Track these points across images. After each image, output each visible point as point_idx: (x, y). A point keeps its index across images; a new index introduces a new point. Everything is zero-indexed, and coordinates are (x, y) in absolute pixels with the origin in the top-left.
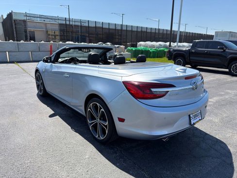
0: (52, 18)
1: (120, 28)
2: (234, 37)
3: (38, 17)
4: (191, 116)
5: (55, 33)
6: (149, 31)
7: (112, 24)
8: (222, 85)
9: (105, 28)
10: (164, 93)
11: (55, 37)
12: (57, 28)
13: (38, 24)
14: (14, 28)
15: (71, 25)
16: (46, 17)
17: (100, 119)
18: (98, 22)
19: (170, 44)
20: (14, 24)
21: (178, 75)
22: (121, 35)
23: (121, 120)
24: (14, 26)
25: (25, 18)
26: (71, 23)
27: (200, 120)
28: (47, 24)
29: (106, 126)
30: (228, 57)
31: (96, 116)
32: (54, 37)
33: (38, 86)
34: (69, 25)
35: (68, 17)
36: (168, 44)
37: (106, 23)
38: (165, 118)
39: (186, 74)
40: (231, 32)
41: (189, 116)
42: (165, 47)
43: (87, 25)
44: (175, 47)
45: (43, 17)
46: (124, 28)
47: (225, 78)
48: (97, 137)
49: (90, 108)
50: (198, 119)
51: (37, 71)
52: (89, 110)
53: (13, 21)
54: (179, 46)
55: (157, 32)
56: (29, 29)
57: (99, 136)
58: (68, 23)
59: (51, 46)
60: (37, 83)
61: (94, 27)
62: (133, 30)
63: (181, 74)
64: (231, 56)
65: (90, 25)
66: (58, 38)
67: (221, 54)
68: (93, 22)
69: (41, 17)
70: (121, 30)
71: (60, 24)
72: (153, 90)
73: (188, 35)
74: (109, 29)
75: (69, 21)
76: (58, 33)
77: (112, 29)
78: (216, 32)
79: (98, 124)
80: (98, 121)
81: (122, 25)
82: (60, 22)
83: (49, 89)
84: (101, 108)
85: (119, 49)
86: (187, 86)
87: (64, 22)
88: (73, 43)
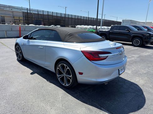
0: (17, 8)
1: (64, 16)
2: (133, 23)
3: (7, 7)
4: (120, 70)
5: (19, 18)
6: (82, 18)
7: (59, 13)
8: (129, 52)
9: (54, 16)
10: (106, 57)
11: (20, 21)
12: (21, 14)
13: (7, 11)
15: (31, 13)
17: (66, 74)
18: (49, 12)
19: (96, 27)
21: (112, 47)
22: (65, 21)
23: (81, 74)
26: (31, 12)
27: (124, 72)
28: (14, 12)
29: (71, 78)
30: (132, 35)
31: (63, 72)
32: (18, 21)
33: (17, 55)
34: (30, 13)
35: (28, 8)
36: (95, 27)
37: (55, 13)
38: (107, 71)
39: (116, 46)
40: (131, 20)
41: (119, 70)
42: (93, 29)
43: (42, 13)
44: (100, 29)
45: (11, 7)
46: (67, 16)
47: (130, 47)
48: (64, 84)
49: (59, 67)
50: (123, 72)
51: (17, 44)
52: (58, 68)
54: (102, 29)
55: (87, 19)
57: (65, 84)
58: (29, 12)
59: (20, 27)
60: (16, 52)
61: (46, 15)
62: (73, 17)
63: (114, 46)
64: (133, 35)
65: (44, 14)
66: (22, 21)
67: (128, 33)
68: (46, 11)
69: (9, 7)
70: (65, 17)
71: (23, 12)
72: (100, 55)
73: (106, 21)
74: (57, 16)
75: (30, 10)
76: (21, 18)
77: (59, 17)
78: (123, 20)
79: (65, 77)
80: (64, 75)
81: (65, 14)
82: (23, 11)
83: (26, 56)
84: (67, 67)
86: (117, 53)
87: (26, 11)
88: (34, 25)
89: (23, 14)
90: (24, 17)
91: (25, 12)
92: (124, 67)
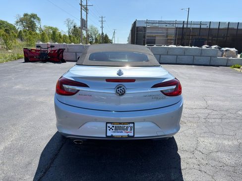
0: (169, 23)
12: (173, 31)
14: (136, 34)
15: (189, 28)
16: (165, 23)
18: (222, 23)
20: (136, 31)
24: (136, 33)
25: (145, 25)
26: (189, 26)
28: (168, 29)
34: (187, 28)
43: (208, 27)
50: (125, 134)
53: (136, 29)
56: (147, 34)
58: (185, 26)
65: (212, 27)
71: (177, 28)
75: (187, 24)
76: (172, 37)
82: (177, 26)
85: (227, 52)
87: (181, 26)
88: (175, 46)
89: (177, 31)
90: (176, 35)
91: (179, 28)
92: (134, 123)
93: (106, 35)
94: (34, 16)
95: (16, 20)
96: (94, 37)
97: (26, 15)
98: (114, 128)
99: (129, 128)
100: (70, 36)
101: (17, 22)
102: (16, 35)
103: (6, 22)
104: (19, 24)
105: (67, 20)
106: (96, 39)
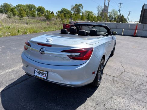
53: (144, 10)
92: (48, 72)
93: (123, 15)
94: (80, 5)
95: (71, 8)
96: (114, 17)
97: (76, 5)
98: (38, 72)
99: (45, 74)
100: (98, 17)
101: (71, 9)
102: (69, 16)
103: (67, 9)
104: (72, 10)
105: (99, 6)
106: (115, 19)
